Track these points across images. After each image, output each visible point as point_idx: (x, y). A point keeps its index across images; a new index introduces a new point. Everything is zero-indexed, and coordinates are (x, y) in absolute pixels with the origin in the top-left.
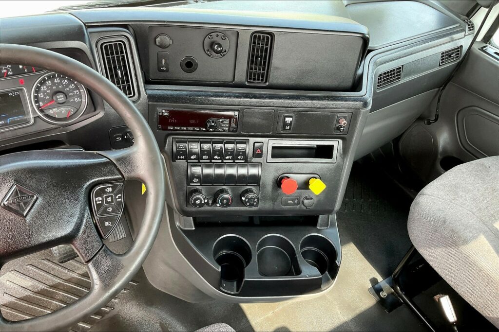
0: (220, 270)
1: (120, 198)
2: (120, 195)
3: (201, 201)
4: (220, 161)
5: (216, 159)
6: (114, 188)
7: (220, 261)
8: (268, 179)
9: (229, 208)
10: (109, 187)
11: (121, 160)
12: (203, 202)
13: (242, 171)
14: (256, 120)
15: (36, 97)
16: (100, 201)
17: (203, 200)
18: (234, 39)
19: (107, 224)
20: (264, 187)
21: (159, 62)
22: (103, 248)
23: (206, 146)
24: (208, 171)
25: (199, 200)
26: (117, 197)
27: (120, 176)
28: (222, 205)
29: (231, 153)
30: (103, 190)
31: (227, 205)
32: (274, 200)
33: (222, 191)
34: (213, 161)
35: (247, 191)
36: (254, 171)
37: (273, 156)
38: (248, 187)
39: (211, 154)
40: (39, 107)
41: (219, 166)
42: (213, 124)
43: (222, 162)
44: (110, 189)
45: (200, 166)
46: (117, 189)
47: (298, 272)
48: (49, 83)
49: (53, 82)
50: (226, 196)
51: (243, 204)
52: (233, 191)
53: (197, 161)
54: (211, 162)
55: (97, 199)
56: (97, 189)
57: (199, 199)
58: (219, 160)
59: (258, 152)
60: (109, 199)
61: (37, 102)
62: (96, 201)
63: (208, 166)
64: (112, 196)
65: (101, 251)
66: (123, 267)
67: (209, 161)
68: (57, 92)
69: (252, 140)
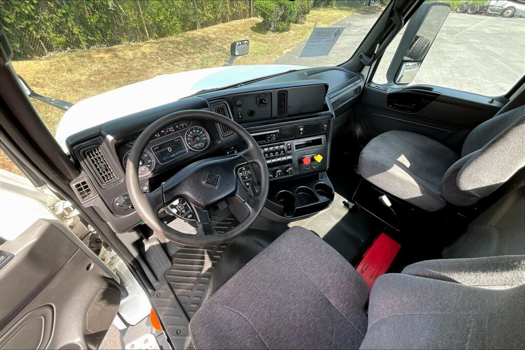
0: (283, 207)
1: (249, 172)
5: (272, 155)
6: (246, 168)
7: (281, 203)
8: (295, 160)
9: (282, 177)
11: (245, 155)
13: (284, 158)
14: (287, 132)
15: (187, 140)
16: (242, 174)
18: (270, 97)
19: (247, 184)
20: (294, 164)
21: (238, 114)
23: (266, 150)
27: (247, 162)
28: (279, 176)
29: (278, 150)
30: (241, 169)
31: (281, 175)
32: (300, 169)
33: (277, 170)
34: (270, 156)
35: (288, 167)
36: (289, 157)
37: (296, 149)
38: (287, 166)
39: (269, 153)
40: (189, 145)
41: (273, 158)
42: (269, 138)
43: (274, 156)
44: (244, 169)
46: (248, 168)
47: (318, 200)
48: (189, 135)
49: (192, 132)
50: (279, 171)
51: (287, 174)
52: (281, 168)
55: (240, 174)
56: (239, 169)
59: (290, 148)
60: (245, 173)
61: (188, 143)
63: (269, 159)
65: (248, 196)
67: (268, 157)
68: (195, 137)
69: (286, 143)
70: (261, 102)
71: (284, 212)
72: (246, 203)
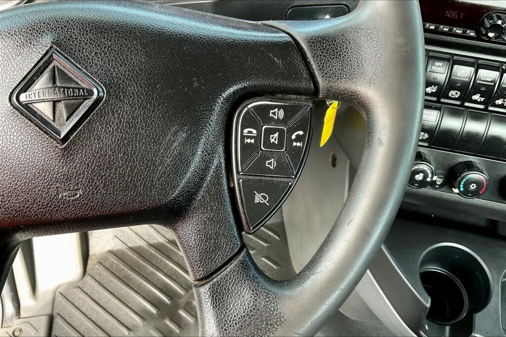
0: (428, 305)
1: (299, 138)
2: (301, 133)
3: (426, 176)
4: (482, 107)
5: (475, 102)
6: (290, 112)
9: (476, 201)
10: (279, 107)
11: (317, 41)
12: (429, 180)
16: (251, 138)
17: (430, 175)
19: (258, 198)
22: (240, 257)
23: (463, 73)
24: (452, 123)
25: (422, 175)
26: (294, 137)
27: (312, 86)
28: (466, 193)
30: (263, 111)
31: (475, 194)
33: (470, 166)
34: (466, 104)
39: (467, 90)
41: (477, 116)
42: (500, 22)
43: (486, 109)
44: (281, 114)
45: (439, 109)
46: (297, 116)
50: (474, 176)
51: (502, 197)
52: (490, 169)
53: (434, 99)
54: (462, 105)
55: (246, 131)
56: (249, 106)
57: (423, 171)
58: (480, 103)
60: (274, 138)
62: (243, 137)
63: (455, 112)
64: (281, 132)
65: (235, 263)
67: (458, 103)
71: (425, 321)
72: (205, 290)
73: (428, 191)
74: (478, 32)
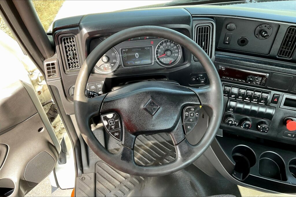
0: (235, 165)
1: (197, 115)
2: (198, 113)
3: (232, 122)
4: (249, 101)
5: (247, 100)
6: (195, 109)
8: (279, 117)
9: (249, 130)
10: (193, 108)
11: (201, 94)
12: (233, 123)
13: (262, 110)
14: (279, 81)
15: (157, 51)
16: (187, 114)
17: (233, 122)
18: (275, 29)
19: (189, 127)
20: (274, 122)
21: (225, 38)
22: (185, 140)
23: (243, 91)
24: (240, 106)
25: (231, 122)
26: (196, 114)
27: (200, 103)
28: (245, 127)
29: (258, 98)
30: (189, 109)
31: (248, 128)
32: (279, 131)
33: (246, 119)
34: (244, 100)
35: (262, 123)
36: (270, 111)
37: (285, 105)
38: (263, 120)
39: (244, 96)
40: (157, 57)
41: (248, 104)
42: (251, 79)
43: (250, 102)
45: (236, 102)
46: (196, 110)
47: (285, 179)
48: (164, 44)
49: (166, 44)
50: (248, 122)
51: (258, 130)
52: (253, 120)
53: (234, 99)
54: (243, 101)
55: (186, 113)
56: (187, 108)
57: (231, 121)
58: (248, 100)
59: (276, 100)
60: (192, 115)
61: (157, 54)
62: (185, 114)
63: (241, 103)
64: (193, 113)
65: (184, 141)
66: (194, 152)
67: (242, 100)
68: (167, 50)
69: (273, 92)
70: (260, 32)
71: (234, 171)
72: (177, 146)
73: (233, 127)
74: (246, 81)
